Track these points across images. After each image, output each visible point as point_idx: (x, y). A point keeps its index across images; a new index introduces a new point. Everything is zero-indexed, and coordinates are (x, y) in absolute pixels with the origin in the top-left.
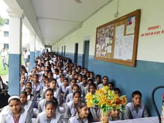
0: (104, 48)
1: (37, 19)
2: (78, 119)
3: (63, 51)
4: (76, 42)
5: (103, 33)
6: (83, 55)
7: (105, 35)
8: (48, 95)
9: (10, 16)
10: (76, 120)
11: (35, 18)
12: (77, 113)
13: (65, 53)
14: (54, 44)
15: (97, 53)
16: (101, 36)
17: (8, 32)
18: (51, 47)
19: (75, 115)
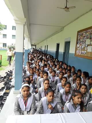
0: (84, 48)
1: (30, 25)
2: (72, 105)
3: (46, 49)
4: (58, 42)
5: (84, 35)
6: (64, 53)
7: (86, 37)
8: (46, 84)
9: (16, 23)
10: (71, 105)
11: (29, 25)
12: (71, 100)
13: (47, 50)
14: (38, 44)
15: (77, 51)
16: (82, 38)
17: (15, 36)
18: (35, 46)
19: (70, 101)
